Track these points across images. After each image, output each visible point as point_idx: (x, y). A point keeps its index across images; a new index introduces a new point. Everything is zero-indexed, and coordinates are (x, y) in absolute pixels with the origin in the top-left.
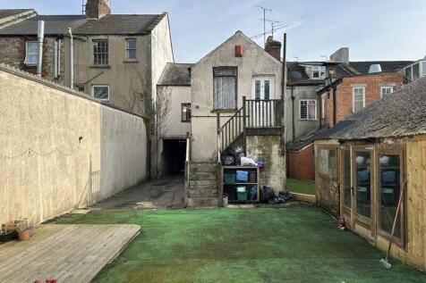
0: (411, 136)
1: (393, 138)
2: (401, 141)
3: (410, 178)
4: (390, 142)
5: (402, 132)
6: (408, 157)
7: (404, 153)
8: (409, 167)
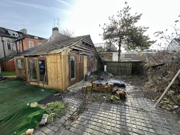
0: (47, 55)
1: (43, 55)
2: (45, 56)
3: (48, 66)
4: (42, 56)
5: (45, 53)
6: (47, 60)
7: (46, 59)
8: (47, 63)
